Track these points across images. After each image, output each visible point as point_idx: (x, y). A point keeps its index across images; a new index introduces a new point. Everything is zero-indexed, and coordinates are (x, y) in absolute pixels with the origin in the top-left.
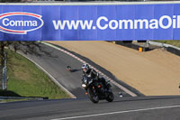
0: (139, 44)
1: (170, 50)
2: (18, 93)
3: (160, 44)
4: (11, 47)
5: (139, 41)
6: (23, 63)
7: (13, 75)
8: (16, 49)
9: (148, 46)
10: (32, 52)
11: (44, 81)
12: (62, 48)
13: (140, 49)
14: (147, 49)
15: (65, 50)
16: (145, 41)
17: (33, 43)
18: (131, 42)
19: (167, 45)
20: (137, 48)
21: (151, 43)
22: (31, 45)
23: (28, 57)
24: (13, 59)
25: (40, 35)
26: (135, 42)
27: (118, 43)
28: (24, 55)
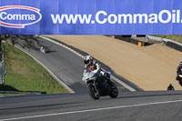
0: (138, 39)
2: (16, 87)
3: (159, 39)
4: (9, 42)
5: (138, 36)
6: (21, 57)
7: (10, 69)
8: (13, 43)
9: (147, 41)
10: (30, 46)
11: (42, 76)
12: (60, 42)
13: (140, 44)
14: (146, 44)
15: (63, 44)
16: (144, 36)
17: (31, 37)
18: (130, 36)
19: (166, 40)
20: (136, 42)
21: (150, 37)
22: (29, 39)
23: (26, 51)
24: (11, 53)
25: (38, 29)
26: (134, 36)
27: (117, 37)
28: (22, 49)
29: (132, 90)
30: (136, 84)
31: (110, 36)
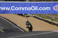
0: (25, 15)
1: (34, 17)
3: (31, 15)
5: (25, 14)
13: (25, 17)
14: (27, 17)
16: (27, 14)
18: (22, 14)
19: (34, 16)
20: (24, 16)
21: (28, 15)
26: (23, 14)
27: (18, 14)
29: (23, 31)
30: (24, 29)
31: (16, 14)
